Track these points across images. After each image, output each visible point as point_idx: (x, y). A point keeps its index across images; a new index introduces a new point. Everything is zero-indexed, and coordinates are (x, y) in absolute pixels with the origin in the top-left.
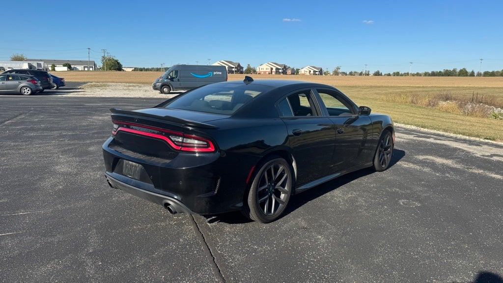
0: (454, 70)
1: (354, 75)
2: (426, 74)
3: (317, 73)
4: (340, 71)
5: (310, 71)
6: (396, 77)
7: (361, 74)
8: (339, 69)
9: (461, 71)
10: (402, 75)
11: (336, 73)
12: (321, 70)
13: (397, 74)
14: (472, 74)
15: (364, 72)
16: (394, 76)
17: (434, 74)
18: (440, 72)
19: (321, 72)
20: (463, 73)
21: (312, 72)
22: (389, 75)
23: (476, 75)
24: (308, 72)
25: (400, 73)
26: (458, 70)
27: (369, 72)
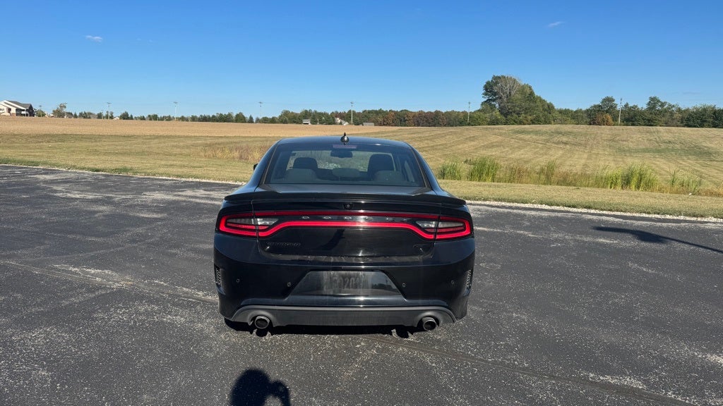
0: (229, 115)
1: (90, 118)
2: (194, 119)
3: (23, 113)
4: (65, 110)
5: (9, 110)
6: (153, 121)
7: (100, 116)
8: (65, 107)
9: (237, 115)
10: (162, 119)
11: (59, 114)
12: (31, 107)
13: (155, 118)
14: (251, 121)
15: (104, 114)
16: (151, 119)
17: (205, 119)
18: (213, 116)
19: (31, 111)
20: (240, 119)
21: (13, 111)
22: (143, 118)
23: (255, 121)
24: (6, 110)
25: (159, 116)
26: (234, 115)
27: (112, 113)
